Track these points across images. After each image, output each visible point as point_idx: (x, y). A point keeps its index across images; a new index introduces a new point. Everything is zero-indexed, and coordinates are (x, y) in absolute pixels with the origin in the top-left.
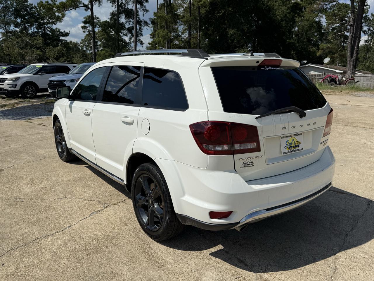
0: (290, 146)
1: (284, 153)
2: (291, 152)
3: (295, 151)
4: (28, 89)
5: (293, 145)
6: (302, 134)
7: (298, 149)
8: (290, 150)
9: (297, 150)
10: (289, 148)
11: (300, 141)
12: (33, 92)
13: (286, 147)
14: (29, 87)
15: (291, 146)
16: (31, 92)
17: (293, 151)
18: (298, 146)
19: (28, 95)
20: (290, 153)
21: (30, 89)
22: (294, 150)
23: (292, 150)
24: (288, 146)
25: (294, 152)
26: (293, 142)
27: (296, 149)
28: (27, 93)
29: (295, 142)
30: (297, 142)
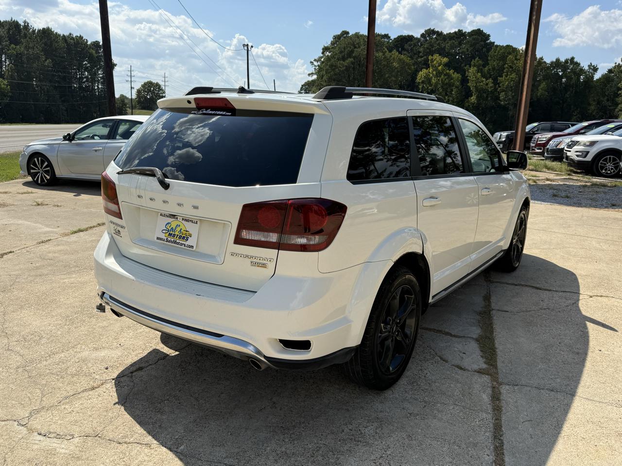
0: (171, 232)
1: (158, 238)
2: (172, 242)
3: (178, 243)
4: (607, 162)
5: (177, 233)
6: (198, 223)
7: (184, 243)
8: (169, 239)
9: (182, 244)
10: (170, 235)
11: (190, 233)
12: (614, 167)
13: (164, 231)
14: (610, 158)
15: (173, 233)
16: (610, 167)
17: (175, 242)
18: (185, 238)
19: (604, 171)
20: (168, 243)
21: (610, 161)
22: (178, 241)
23: (172, 240)
24: (169, 231)
25: (175, 245)
26: (178, 229)
27: (181, 242)
28: (602, 168)
29: (182, 231)
30: (185, 232)
